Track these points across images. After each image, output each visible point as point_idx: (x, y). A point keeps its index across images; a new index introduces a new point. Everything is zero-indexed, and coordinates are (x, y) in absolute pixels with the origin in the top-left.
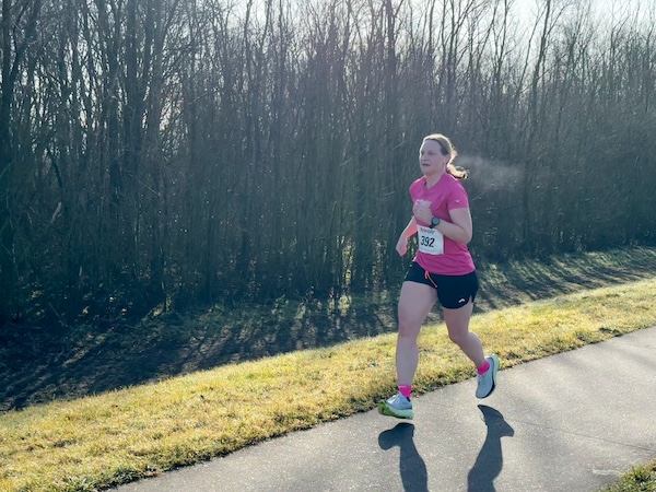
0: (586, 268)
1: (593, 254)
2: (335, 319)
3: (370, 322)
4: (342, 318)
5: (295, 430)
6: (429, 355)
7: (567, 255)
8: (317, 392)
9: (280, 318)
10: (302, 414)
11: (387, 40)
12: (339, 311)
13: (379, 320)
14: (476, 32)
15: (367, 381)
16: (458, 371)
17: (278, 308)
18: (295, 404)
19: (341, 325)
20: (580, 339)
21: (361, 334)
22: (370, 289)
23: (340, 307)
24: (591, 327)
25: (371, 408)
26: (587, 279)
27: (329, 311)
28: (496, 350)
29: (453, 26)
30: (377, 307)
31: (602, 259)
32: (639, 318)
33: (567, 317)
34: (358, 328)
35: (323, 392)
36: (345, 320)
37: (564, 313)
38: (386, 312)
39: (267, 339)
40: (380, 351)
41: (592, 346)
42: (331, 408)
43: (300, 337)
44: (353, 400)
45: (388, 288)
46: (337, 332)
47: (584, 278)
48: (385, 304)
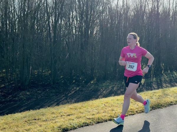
3: (150, 87)
4: (142, 85)
5: (130, 115)
6: (168, 96)
11: (156, 8)
13: (153, 86)
19: (142, 87)
21: (147, 90)
22: (150, 78)
30: (152, 82)
38: (155, 84)
39: (121, 90)
40: (153, 95)
45: (155, 77)
46: (141, 89)
48: (154, 82)
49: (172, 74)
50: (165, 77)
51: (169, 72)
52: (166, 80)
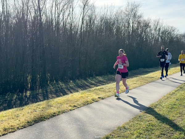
0: (96, 81)
1: (98, 77)
2: (25, 98)
3: (36, 99)
4: (27, 98)
7: (91, 78)
8: (17, 121)
9: (8, 99)
10: (12, 128)
11: (39, 17)
12: (27, 96)
13: (38, 98)
14: (65, 16)
15: (33, 116)
16: (59, 112)
17: (8, 96)
18: (10, 125)
19: (27, 100)
20: (93, 100)
22: (36, 89)
23: (27, 95)
24: (96, 97)
25: (34, 124)
26: (96, 84)
27: (24, 96)
28: (70, 105)
29: (58, 14)
30: (38, 94)
31: (100, 78)
32: (108, 94)
33: (90, 95)
34: (32, 101)
35: (19, 120)
36: (28, 98)
37: (89, 93)
38: (41, 96)
39: (4, 105)
40: (37, 107)
41: (96, 102)
42: (21, 125)
43: (14, 104)
44: (28, 122)
45: (41, 89)
46: (26, 102)
47: (95, 84)
48: (40, 93)
49: (58, 84)
50: (51, 88)
51: (55, 82)
52: (52, 90)
